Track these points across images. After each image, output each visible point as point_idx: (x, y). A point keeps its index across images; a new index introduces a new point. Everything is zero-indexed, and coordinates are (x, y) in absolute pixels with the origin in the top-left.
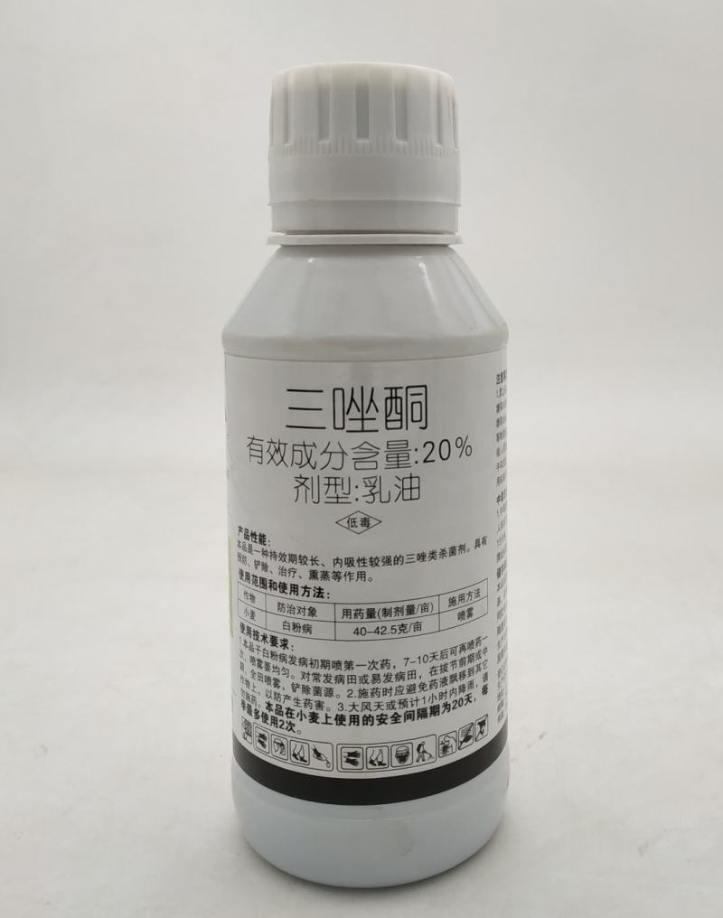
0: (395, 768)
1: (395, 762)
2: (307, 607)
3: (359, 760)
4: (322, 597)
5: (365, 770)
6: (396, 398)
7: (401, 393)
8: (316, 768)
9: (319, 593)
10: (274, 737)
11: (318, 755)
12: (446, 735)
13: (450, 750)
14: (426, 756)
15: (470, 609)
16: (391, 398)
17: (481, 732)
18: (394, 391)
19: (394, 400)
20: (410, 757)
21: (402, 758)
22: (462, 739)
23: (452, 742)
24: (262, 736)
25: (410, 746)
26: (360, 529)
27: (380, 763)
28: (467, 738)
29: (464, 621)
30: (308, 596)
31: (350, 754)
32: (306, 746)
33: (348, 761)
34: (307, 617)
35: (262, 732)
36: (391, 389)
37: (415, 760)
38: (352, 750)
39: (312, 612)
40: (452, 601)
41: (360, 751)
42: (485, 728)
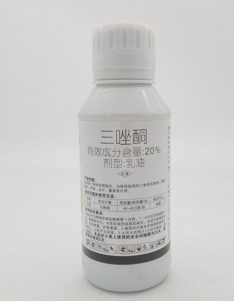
0: (137, 253)
1: (137, 251)
2: (108, 201)
3: (125, 250)
4: (113, 198)
5: (127, 253)
6: (137, 133)
7: (138, 132)
8: (111, 253)
9: (112, 196)
10: (97, 244)
11: (112, 249)
12: (153, 242)
13: (154, 247)
14: (146, 249)
15: (160, 202)
16: (135, 133)
17: (163, 242)
18: (136, 131)
19: (136, 134)
20: (141, 249)
21: (139, 250)
22: (157, 244)
23: (154, 245)
24: (93, 244)
25: (141, 245)
26: (125, 176)
27: (132, 251)
28: (159, 244)
29: (158, 206)
30: (108, 197)
31: (122, 248)
32: (108, 246)
33: (122, 250)
34: (108, 204)
35: (93, 242)
36: (135, 130)
37: (143, 250)
38: (123, 247)
39: (110, 202)
40: (154, 199)
41: (125, 247)
42: (164, 241)
